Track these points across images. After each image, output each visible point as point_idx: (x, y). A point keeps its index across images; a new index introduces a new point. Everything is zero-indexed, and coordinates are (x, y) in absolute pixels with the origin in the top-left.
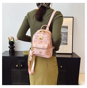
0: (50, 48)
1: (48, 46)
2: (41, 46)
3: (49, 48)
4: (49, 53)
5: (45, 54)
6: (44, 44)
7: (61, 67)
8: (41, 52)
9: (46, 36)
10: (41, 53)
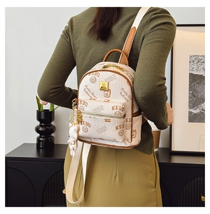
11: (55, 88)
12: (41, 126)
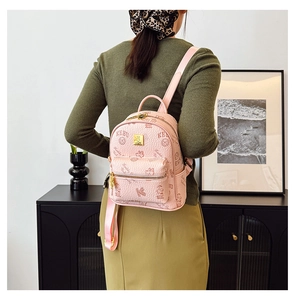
0: (173, 173)
1: (166, 167)
2: (139, 167)
3: (169, 174)
4: (172, 191)
5: (158, 197)
6: (151, 160)
7: (250, 238)
8: (141, 192)
9: (156, 130)
10: (144, 194)
11: (84, 130)
12: (74, 168)
